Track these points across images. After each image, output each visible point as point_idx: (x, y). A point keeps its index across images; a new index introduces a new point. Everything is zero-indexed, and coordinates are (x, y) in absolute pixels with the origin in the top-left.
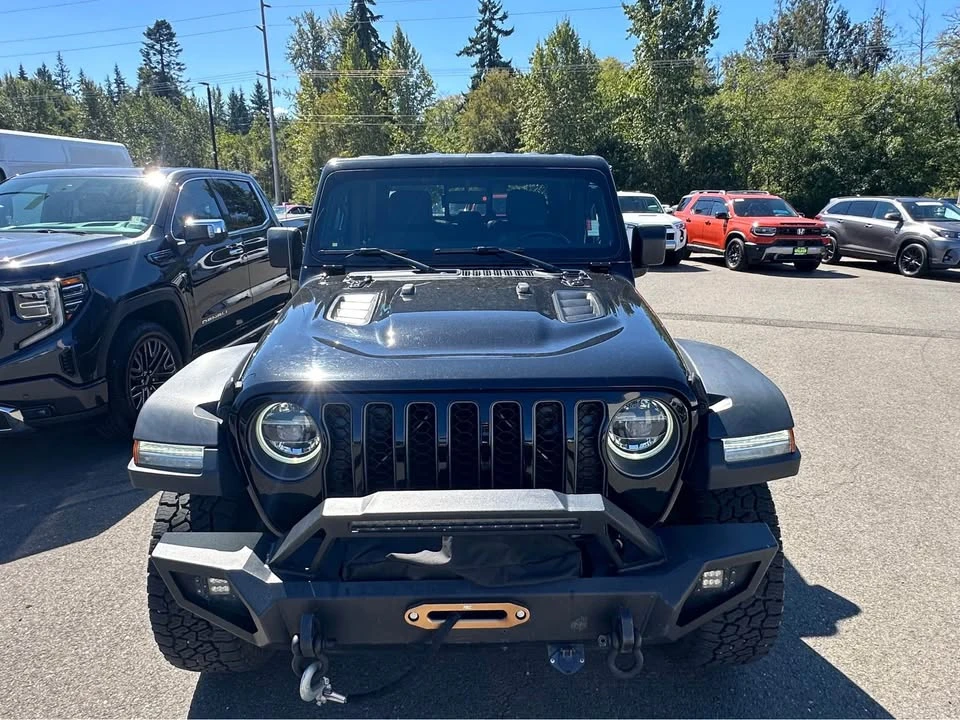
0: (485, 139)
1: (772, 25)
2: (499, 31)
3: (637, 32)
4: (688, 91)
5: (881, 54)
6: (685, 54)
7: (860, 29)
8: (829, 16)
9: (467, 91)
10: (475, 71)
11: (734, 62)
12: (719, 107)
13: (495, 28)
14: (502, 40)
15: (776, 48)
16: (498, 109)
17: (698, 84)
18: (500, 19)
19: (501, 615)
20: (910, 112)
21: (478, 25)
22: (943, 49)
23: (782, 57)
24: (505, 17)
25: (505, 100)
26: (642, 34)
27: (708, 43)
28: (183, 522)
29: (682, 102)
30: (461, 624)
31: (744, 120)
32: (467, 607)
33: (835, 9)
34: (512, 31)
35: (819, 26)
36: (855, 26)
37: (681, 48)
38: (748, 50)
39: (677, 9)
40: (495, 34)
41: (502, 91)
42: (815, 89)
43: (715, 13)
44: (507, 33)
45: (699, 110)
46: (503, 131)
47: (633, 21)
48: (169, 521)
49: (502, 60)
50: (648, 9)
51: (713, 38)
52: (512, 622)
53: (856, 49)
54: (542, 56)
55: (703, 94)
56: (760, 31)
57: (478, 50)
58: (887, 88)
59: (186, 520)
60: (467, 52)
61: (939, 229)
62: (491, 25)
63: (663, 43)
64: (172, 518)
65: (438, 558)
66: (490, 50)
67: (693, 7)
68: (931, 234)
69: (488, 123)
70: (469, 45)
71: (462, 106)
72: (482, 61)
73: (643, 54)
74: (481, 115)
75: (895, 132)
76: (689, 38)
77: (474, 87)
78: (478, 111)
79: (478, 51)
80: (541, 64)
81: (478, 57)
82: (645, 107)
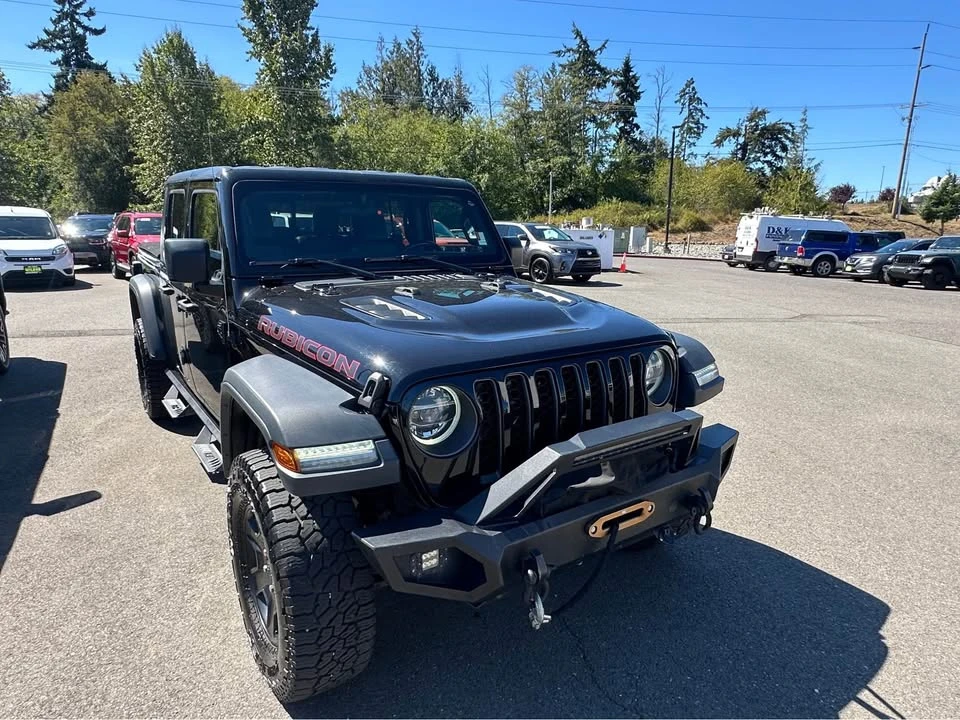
0: (86, 150)
1: (378, 69)
2: (86, 28)
3: (258, 56)
4: (314, 119)
5: (466, 106)
6: (308, 84)
7: (447, 83)
8: (423, 68)
9: (50, 92)
10: (57, 70)
11: (349, 96)
12: (346, 137)
13: (79, 23)
14: (90, 38)
15: (383, 89)
16: (101, 117)
17: (324, 115)
18: (85, 15)
19: (639, 513)
20: (492, 153)
21: (55, 16)
22: (507, 108)
23: (389, 97)
24: (90, 13)
25: (106, 107)
26: (263, 59)
27: (328, 77)
28: (312, 533)
29: (310, 130)
30: (622, 526)
31: (369, 152)
32: (624, 512)
33: (426, 62)
34: (103, 31)
35: (415, 76)
36: (443, 80)
37: (304, 77)
38: (360, 88)
39: (295, 40)
40: (80, 31)
41: (102, 97)
42: (422, 128)
43: (330, 50)
44: (97, 32)
45: (327, 139)
46: (110, 142)
47: (252, 44)
48: (298, 535)
49: (94, 61)
50: (266, 35)
51: (332, 73)
52: (647, 514)
53: (446, 100)
54: (153, 66)
55: (330, 124)
56: (368, 72)
57: (59, 44)
58: (474, 133)
59: (315, 530)
60: (42, 44)
61: (553, 246)
62: (73, 19)
63: (286, 71)
64: (299, 532)
65: (604, 479)
66: (76, 48)
67: (310, 41)
68: (550, 251)
69: (89, 132)
70: (45, 37)
71: (46, 108)
72: (66, 60)
73: (267, 79)
74: (76, 122)
75: (483, 170)
76: (311, 69)
77: (58, 88)
78: (72, 116)
79: (59, 47)
80: (154, 75)
81: (59, 54)
82: (275, 131)
